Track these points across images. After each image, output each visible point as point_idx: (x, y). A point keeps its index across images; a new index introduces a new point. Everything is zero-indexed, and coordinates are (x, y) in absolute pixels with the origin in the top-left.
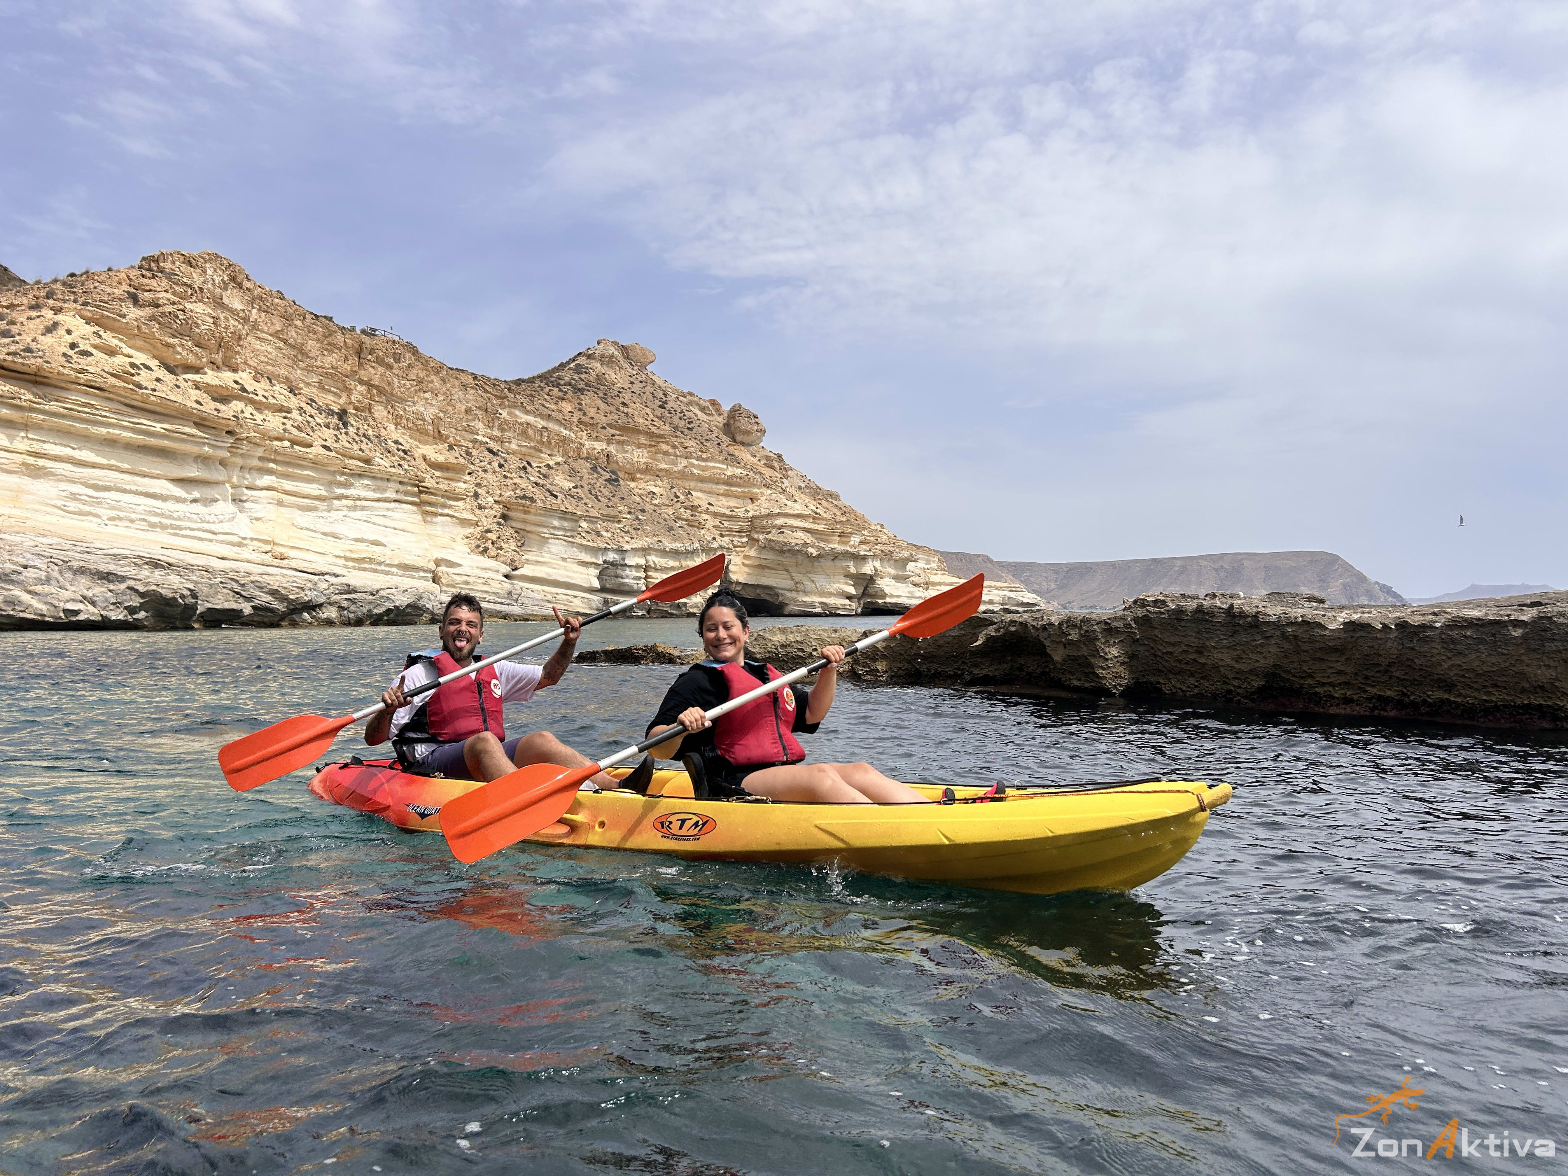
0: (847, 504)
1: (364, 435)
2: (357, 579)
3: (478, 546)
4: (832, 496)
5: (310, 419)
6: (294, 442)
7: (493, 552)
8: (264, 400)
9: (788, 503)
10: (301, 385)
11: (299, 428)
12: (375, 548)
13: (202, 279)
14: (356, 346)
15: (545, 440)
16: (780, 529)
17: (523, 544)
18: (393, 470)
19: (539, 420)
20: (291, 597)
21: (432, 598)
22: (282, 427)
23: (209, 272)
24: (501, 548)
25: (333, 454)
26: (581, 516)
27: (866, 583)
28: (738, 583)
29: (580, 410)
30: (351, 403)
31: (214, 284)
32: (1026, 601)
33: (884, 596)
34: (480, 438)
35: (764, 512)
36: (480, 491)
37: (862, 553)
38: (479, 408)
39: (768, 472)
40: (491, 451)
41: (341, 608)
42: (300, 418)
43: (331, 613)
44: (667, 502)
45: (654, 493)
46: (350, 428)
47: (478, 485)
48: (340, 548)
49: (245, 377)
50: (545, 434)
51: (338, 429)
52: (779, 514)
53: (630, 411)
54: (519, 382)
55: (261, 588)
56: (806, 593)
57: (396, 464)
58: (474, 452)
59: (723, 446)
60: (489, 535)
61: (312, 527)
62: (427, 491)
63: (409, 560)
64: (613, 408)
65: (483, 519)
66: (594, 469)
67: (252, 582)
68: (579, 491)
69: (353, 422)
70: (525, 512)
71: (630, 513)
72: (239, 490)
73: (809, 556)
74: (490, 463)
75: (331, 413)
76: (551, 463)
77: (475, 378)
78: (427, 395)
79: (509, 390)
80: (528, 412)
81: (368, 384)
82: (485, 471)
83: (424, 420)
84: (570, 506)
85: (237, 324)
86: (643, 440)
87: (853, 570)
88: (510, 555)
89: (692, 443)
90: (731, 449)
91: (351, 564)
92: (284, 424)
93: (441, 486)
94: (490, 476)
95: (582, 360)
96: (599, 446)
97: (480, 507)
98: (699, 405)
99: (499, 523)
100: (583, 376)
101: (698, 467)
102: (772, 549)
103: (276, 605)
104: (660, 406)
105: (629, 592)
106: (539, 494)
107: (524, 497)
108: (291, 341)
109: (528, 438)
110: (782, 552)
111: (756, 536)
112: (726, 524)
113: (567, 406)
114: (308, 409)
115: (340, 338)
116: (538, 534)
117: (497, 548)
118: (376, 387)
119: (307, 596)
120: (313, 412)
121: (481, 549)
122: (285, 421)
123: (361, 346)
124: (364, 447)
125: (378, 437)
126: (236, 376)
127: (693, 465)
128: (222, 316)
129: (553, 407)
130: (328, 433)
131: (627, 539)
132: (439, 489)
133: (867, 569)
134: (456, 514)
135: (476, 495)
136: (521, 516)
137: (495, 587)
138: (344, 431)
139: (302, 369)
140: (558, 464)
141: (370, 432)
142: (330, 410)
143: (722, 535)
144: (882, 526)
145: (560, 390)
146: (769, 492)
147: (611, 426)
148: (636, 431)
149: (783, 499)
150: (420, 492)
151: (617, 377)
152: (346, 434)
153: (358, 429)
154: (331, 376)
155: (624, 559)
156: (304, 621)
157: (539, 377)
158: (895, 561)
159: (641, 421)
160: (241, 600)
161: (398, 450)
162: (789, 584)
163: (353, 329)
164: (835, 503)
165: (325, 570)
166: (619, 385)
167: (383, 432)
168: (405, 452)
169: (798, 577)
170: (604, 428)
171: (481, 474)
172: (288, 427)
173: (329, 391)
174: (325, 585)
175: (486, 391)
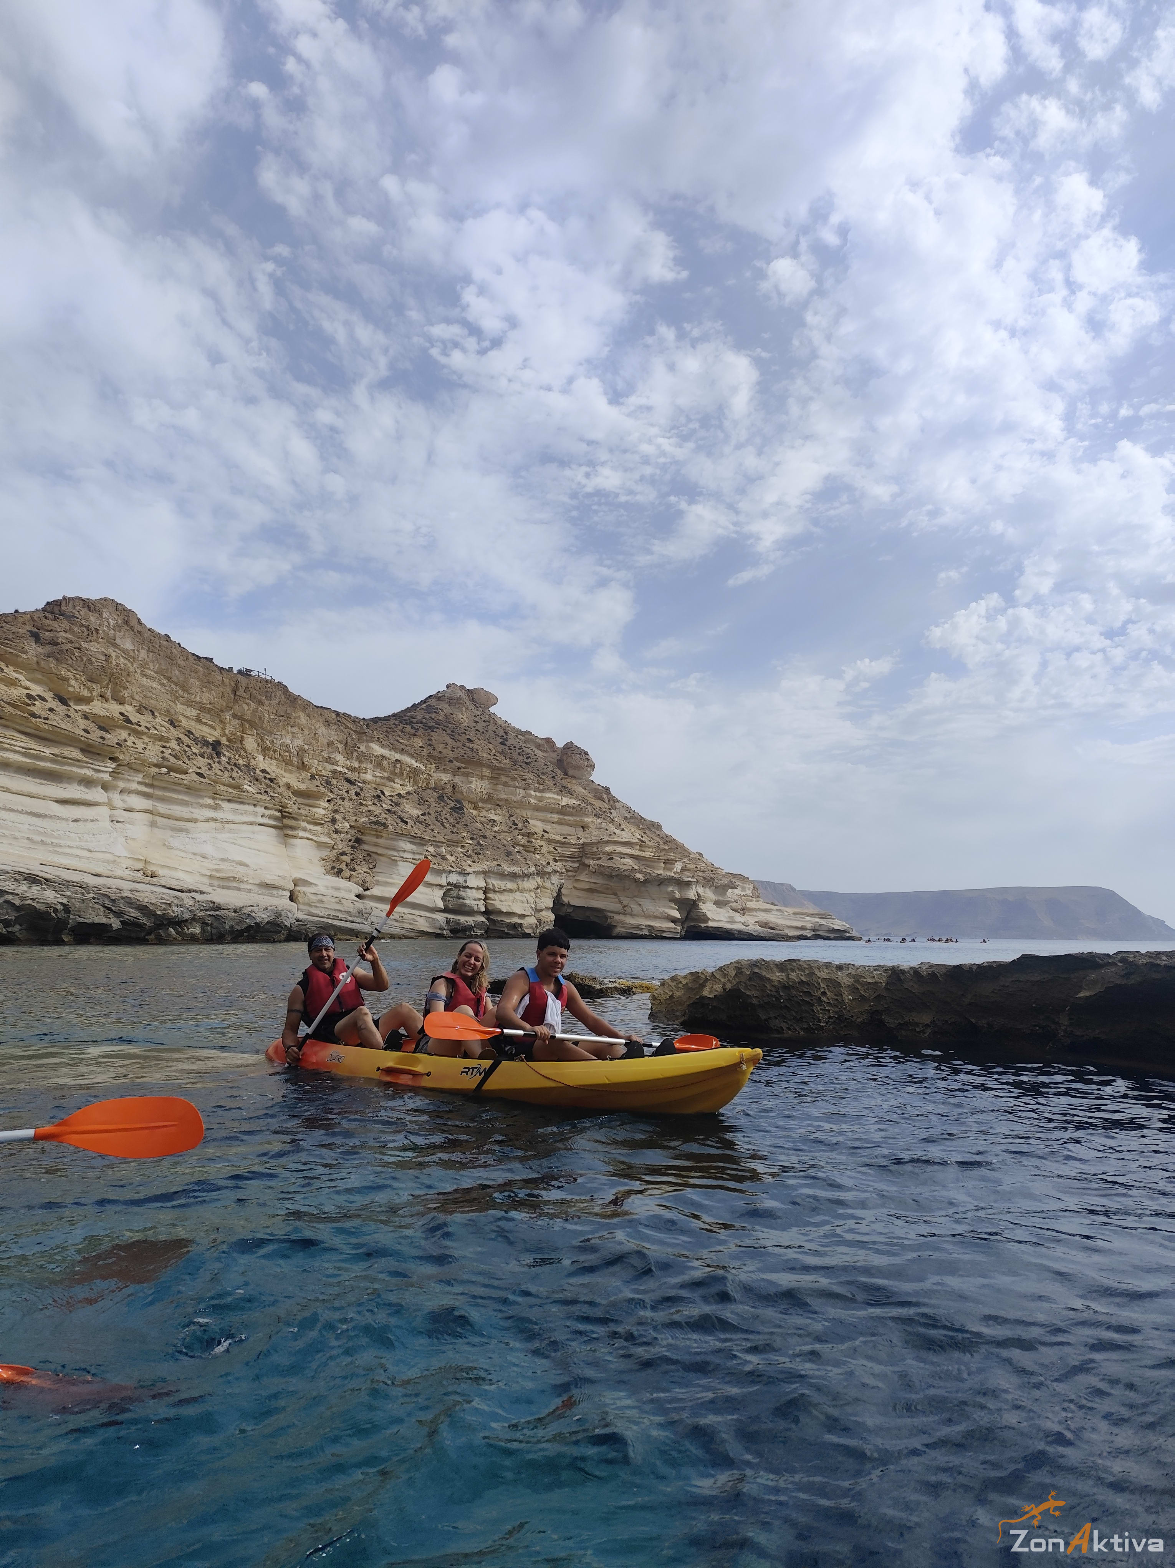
0: (668, 833)
1: (235, 765)
2: (221, 897)
3: (333, 868)
4: (655, 827)
5: (187, 749)
6: (170, 769)
7: (346, 873)
8: (147, 731)
9: (617, 831)
10: (181, 718)
11: (176, 757)
12: (239, 868)
13: (98, 622)
14: (233, 684)
15: (397, 771)
16: (610, 856)
17: (375, 866)
18: (260, 796)
19: (393, 753)
20: (159, 913)
21: (290, 915)
22: (161, 755)
23: (105, 615)
24: (354, 870)
25: (206, 781)
26: (429, 841)
27: (690, 907)
28: (569, 905)
29: (430, 745)
30: (225, 735)
31: (109, 626)
32: (836, 927)
33: (707, 920)
34: (339, 769)
35: (594, 839)
36: (337, 817)
37: (686, 879)
38: (340, 742)
39: (597, 803)
40: (348, 780)
41: (204, 924)
42: (177, 748)
43: (196, 930)
44: (506, 829)
45: (494, 821)
46: (223, 758)
47: (335, 811)
48: (207, 867)
49: (129, 710)
50: (398, 766)
51: (212, 758)
52: (608, 842)
53: (475, 747)
54: (376, 720)
55: (132, 904)
56: (632, 915)
57: (263, 791)
58: (334, 782)
59: (558, 779)
60: (344, 858)
61: (182, 847)
62: (290, 816)
63: (270, 879)
64: (459, 744)
65: (339, 842)
66: (441, 798)
67: (123, 898)
68: (426, 817)
69: (226, 753)
70: (378, 837)
71: (472, 839)
72: (116, 812)
73: (636, 881)
74: (347, 792)
75: (206, 743)
76: (403, 792)
77: (338, 714)
78: (294, 730)
79: (367, 726)
80: (383, 746)
81: (241, 718)
82: (343, 799)
83: (290, 752)
84: (418, 830)
85: (126, 662)
86: (486, 772)
87: (678, 895)
88: (362, 876)
89: (531, 776)
90: (565, 783)
91: (216, 883)
92: (163, 752)
93: (303, 812)
94: (347, 803)
95: (433, 702)
96: (445, 777)
97: (337, 832)
98: (535, 743)
99: (353, 847)
100: (433, 716)
101: (536, 797)
102: (602, 874)
103: (144, 920)
104: (501, 743)
105: (470, 912)
106: (391, 820)
107: (377, 823)
108: (175, 679)
109: (383, 769)
110: (610, 877)
111: (587, 862)
112: (559, 850)
113: (418, 742)
114: (185, 739)
115: (219, 677)
116: (389, 857)
117: (351, 870)
118: (249, 722)
119: (175, 911)
120: (190, 742)
121: (336, 870)
122: (164, 750)
123: (237, 685)
124: (234, 774)
125: (247, 766)
126: (121, 708)
127: (531, 796)
128: (113, 654)
129: (406, 742)
130: (202, 762)
131: (469, 862)
132: (300, 814)
133: (691, 894)
134: (314, 838)
135: (334, 821)
136: (374, 839)
137: (348, 906)
138: (216, 760)
139: (182, 704)
140: (408, 793)
141: (241, 762)
142: (206, 741)
143: (556, 861)
144: (700, 854)
145: (413, 728)
146: (599, 821)
147: (457, 759)
148: (480, 764)
149: (612, 828)
150: (283, 817)
151: (463, 717)
152: (219, 762)
153: (230, 758)
154: (209, 711)
155: (465, 881)
156: (170, 935)
157: (394, 715)
158: (716, 887)
159: (485, 755)
160: (111, 916)
161: (265, 778)
162: (617, 907)
163: (231, 669)
164: (658, 832)
165: (192, 887)
166: (465, 724)
167: (253, 762)
168: (271, 780)
169: (626, 901)
170: (451, 761)
171: (339, 802)
172: (166, 755)
173: (205, 724)
174: (191, 903)
175: (347, 727)
